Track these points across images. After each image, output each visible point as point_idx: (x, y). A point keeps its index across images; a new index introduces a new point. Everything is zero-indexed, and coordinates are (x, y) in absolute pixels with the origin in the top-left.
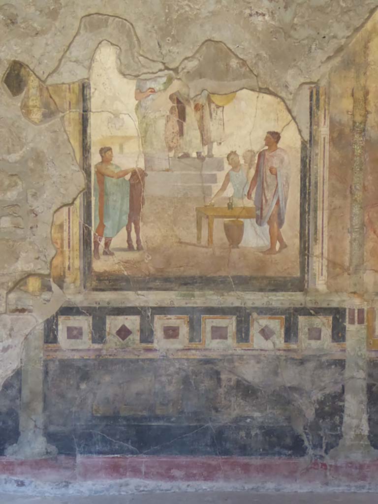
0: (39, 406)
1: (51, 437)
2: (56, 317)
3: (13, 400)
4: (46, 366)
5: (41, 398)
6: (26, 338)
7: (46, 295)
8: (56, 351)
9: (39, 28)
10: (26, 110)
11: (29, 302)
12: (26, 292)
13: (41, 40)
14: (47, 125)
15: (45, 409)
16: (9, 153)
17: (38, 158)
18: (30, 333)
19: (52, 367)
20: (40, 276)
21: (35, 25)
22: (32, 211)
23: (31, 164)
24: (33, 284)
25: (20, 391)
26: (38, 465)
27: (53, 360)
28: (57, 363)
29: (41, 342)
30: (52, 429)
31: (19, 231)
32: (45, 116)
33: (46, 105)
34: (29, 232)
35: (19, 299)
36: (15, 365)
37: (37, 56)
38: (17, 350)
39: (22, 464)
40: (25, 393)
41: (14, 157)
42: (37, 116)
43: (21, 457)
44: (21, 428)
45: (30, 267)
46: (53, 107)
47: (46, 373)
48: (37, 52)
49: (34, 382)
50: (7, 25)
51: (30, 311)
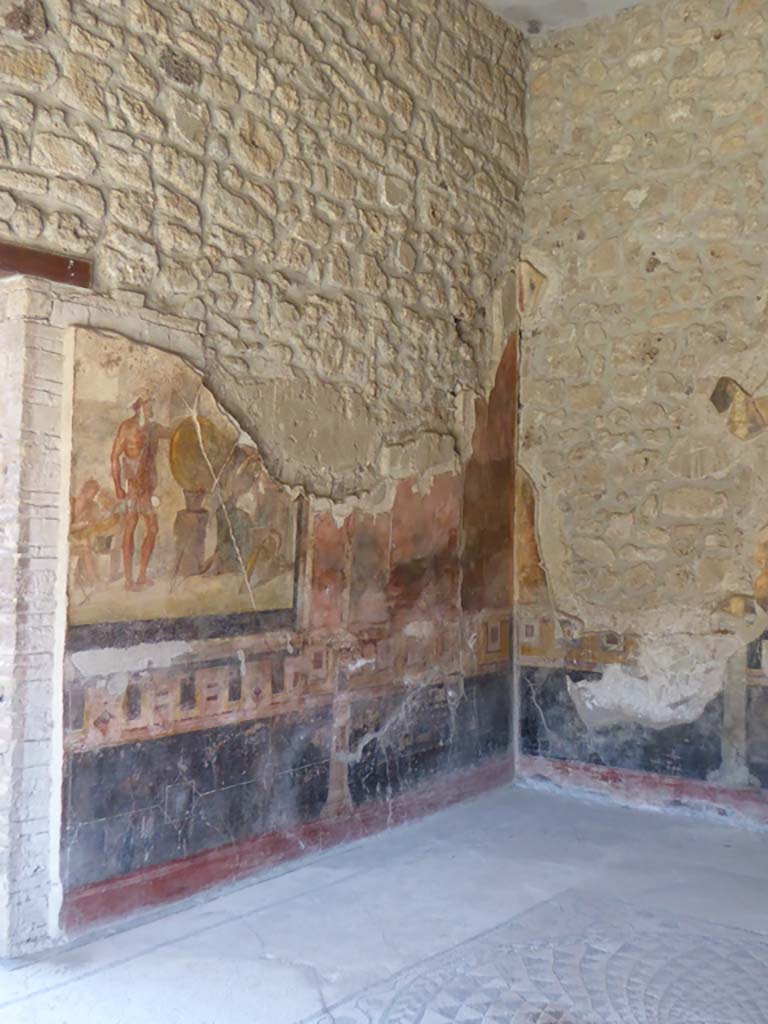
0: (741, 733)
1: (754, 769)
2: (759, 640)
3: (715, 723)
4: (749, 692)
5: (743, 726)
6: (729, 662)
7: (750, 617)
8: (760, 677)
9: (748, 343)
10: (732, 426)
11: (731, 624)
12: (730, 613)
13: (750, 355)
14: (754, 440)
15: (748, 737)
16: (715, 470)
17: (745, 474)
18: (733, 656)
19: (755, 693)
20: (745, 597)
21: (744, 340)
22: (738, 529)
23: (737, 481)
24: (737, 605)
25: (722, 715)
26: (740, 795)
27: (756, 686)
28: (761, 690)
29: (743, 667)
30: (755, 759)
31: (723, 549)
32: (750, 430)
33: (752, 420)
34: (734, 551)
35: (721, 620)
36: (718, 688)
37: (745, 369)
38: (721, 672)
39: (724, 791)
40: (727, 718)
41: (720, 474)
42: (742, 431)
43: (723, 784)
44: (723, 754)
45: (735, 587)
46: (759, 421)
47: (749, 700)
48: (745, 367)
49: (736, 706)
50: (716, 343)
51: (733, 633)
